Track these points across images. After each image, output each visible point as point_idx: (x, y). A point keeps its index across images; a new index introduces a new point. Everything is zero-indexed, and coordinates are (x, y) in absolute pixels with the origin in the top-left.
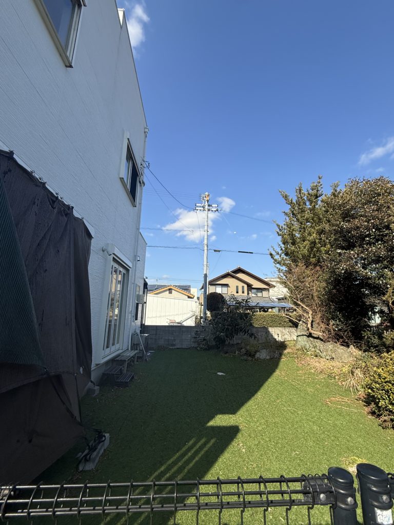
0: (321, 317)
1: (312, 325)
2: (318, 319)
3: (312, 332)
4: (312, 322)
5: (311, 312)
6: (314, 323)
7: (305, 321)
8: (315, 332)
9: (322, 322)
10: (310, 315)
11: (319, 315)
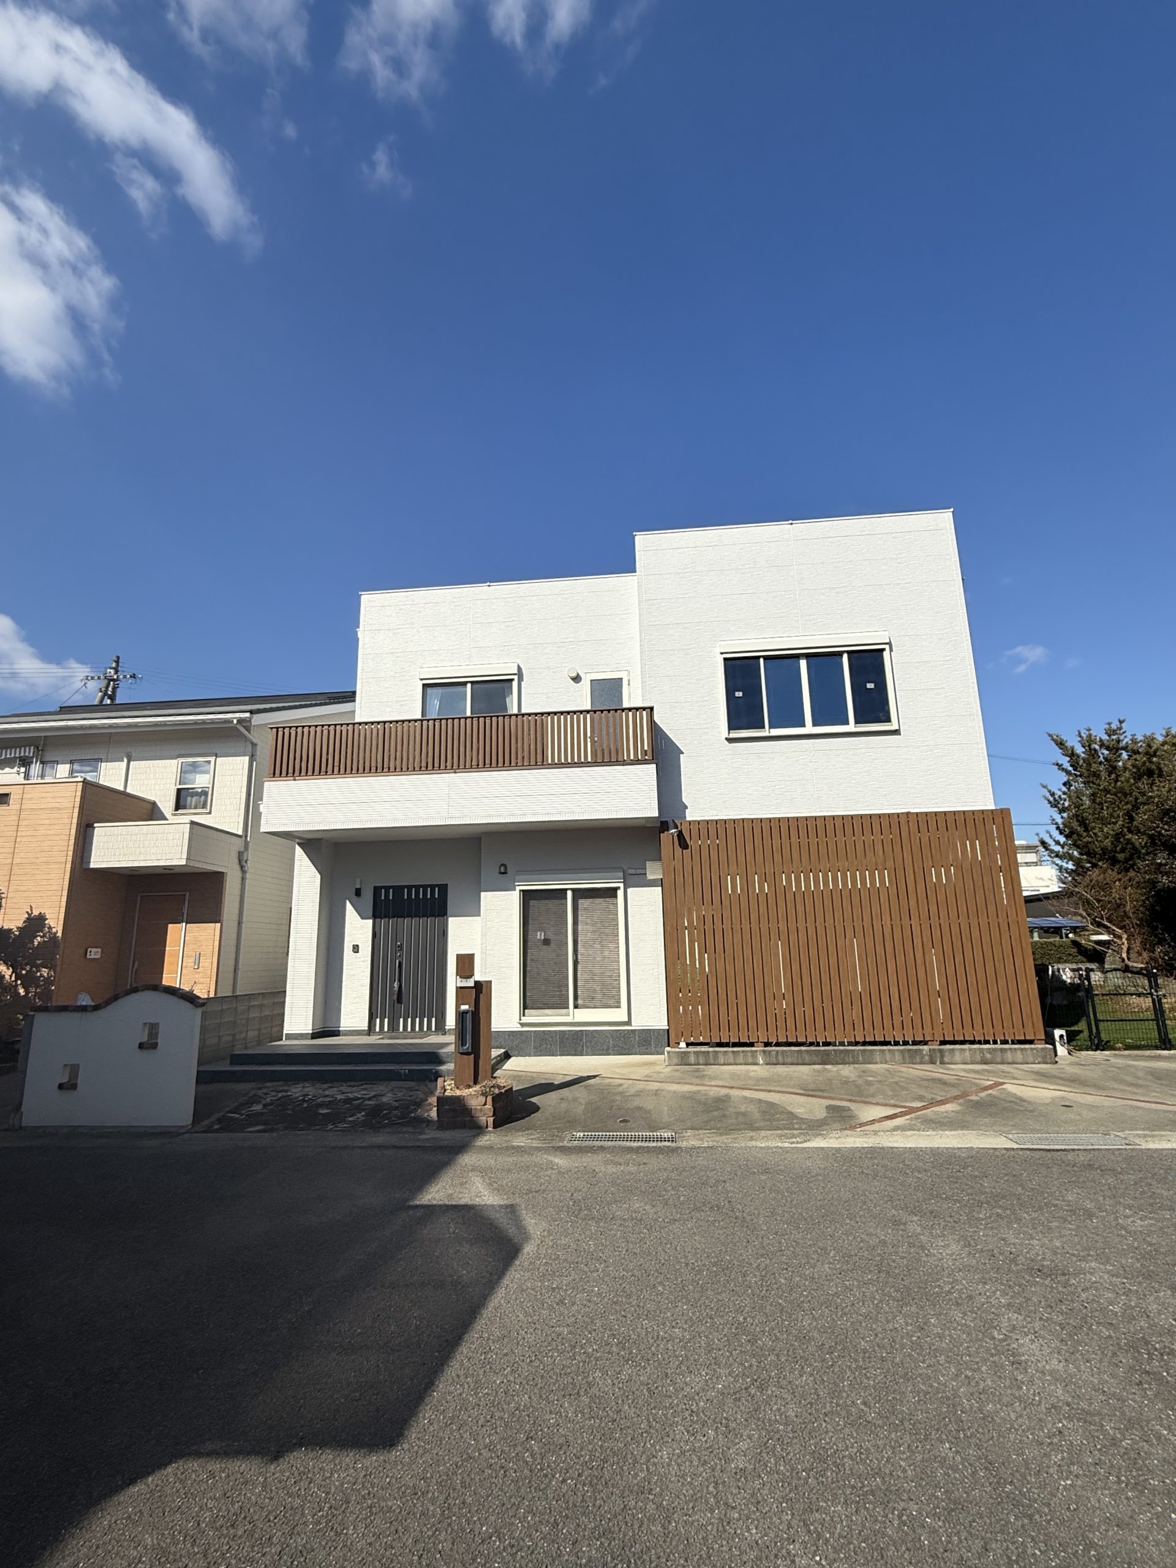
0: (1142, 942)
1: (1128, 953)
2: (1137, 945)
3: (1130, 964)
4: (1129, 949)
5: (1125, 936)
6: (1131, 951)
7: (1116, 949)
8: (1135, 965)
9: (1145, 950)
10: (1124, 940)
11: (1138, 941)
